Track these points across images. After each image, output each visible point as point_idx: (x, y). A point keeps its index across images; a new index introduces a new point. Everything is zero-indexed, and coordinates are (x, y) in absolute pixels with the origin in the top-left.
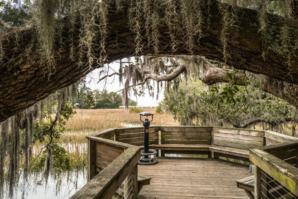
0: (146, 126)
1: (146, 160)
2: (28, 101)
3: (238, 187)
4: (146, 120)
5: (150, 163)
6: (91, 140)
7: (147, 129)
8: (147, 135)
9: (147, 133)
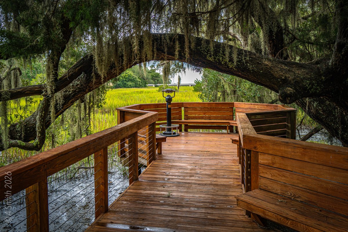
0: (169, 101)
1: (168, 133)
2: (98, 84)
3: (232, 143)
4: (168, 96)
5: (172, 135)
6: (120, 111)
7: (169, 104)
8: (169, 109)
9: (169, 108)
